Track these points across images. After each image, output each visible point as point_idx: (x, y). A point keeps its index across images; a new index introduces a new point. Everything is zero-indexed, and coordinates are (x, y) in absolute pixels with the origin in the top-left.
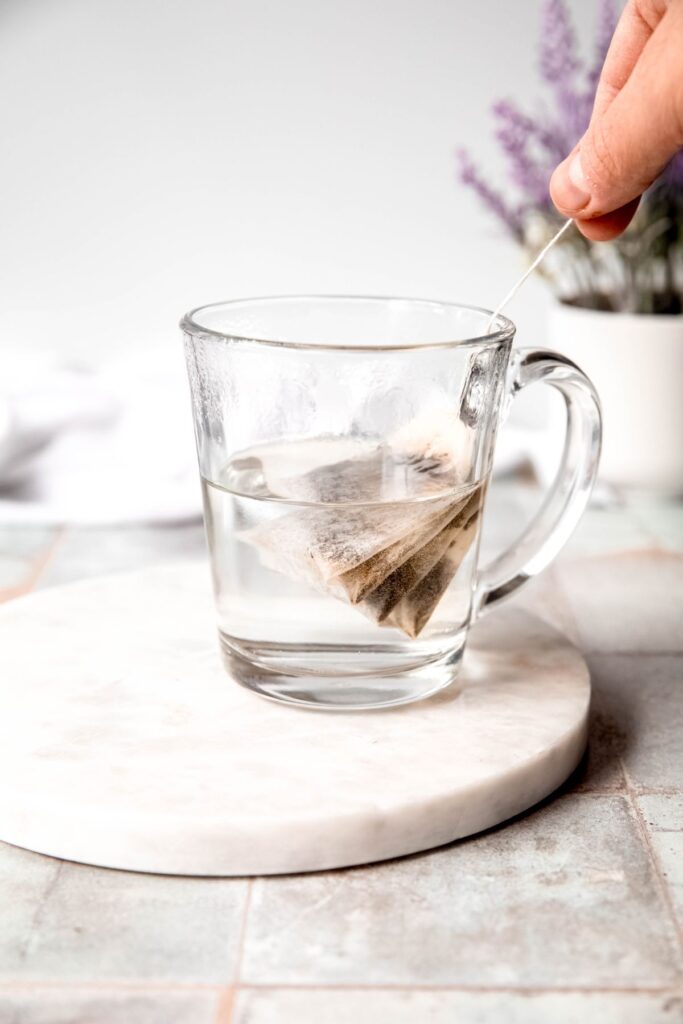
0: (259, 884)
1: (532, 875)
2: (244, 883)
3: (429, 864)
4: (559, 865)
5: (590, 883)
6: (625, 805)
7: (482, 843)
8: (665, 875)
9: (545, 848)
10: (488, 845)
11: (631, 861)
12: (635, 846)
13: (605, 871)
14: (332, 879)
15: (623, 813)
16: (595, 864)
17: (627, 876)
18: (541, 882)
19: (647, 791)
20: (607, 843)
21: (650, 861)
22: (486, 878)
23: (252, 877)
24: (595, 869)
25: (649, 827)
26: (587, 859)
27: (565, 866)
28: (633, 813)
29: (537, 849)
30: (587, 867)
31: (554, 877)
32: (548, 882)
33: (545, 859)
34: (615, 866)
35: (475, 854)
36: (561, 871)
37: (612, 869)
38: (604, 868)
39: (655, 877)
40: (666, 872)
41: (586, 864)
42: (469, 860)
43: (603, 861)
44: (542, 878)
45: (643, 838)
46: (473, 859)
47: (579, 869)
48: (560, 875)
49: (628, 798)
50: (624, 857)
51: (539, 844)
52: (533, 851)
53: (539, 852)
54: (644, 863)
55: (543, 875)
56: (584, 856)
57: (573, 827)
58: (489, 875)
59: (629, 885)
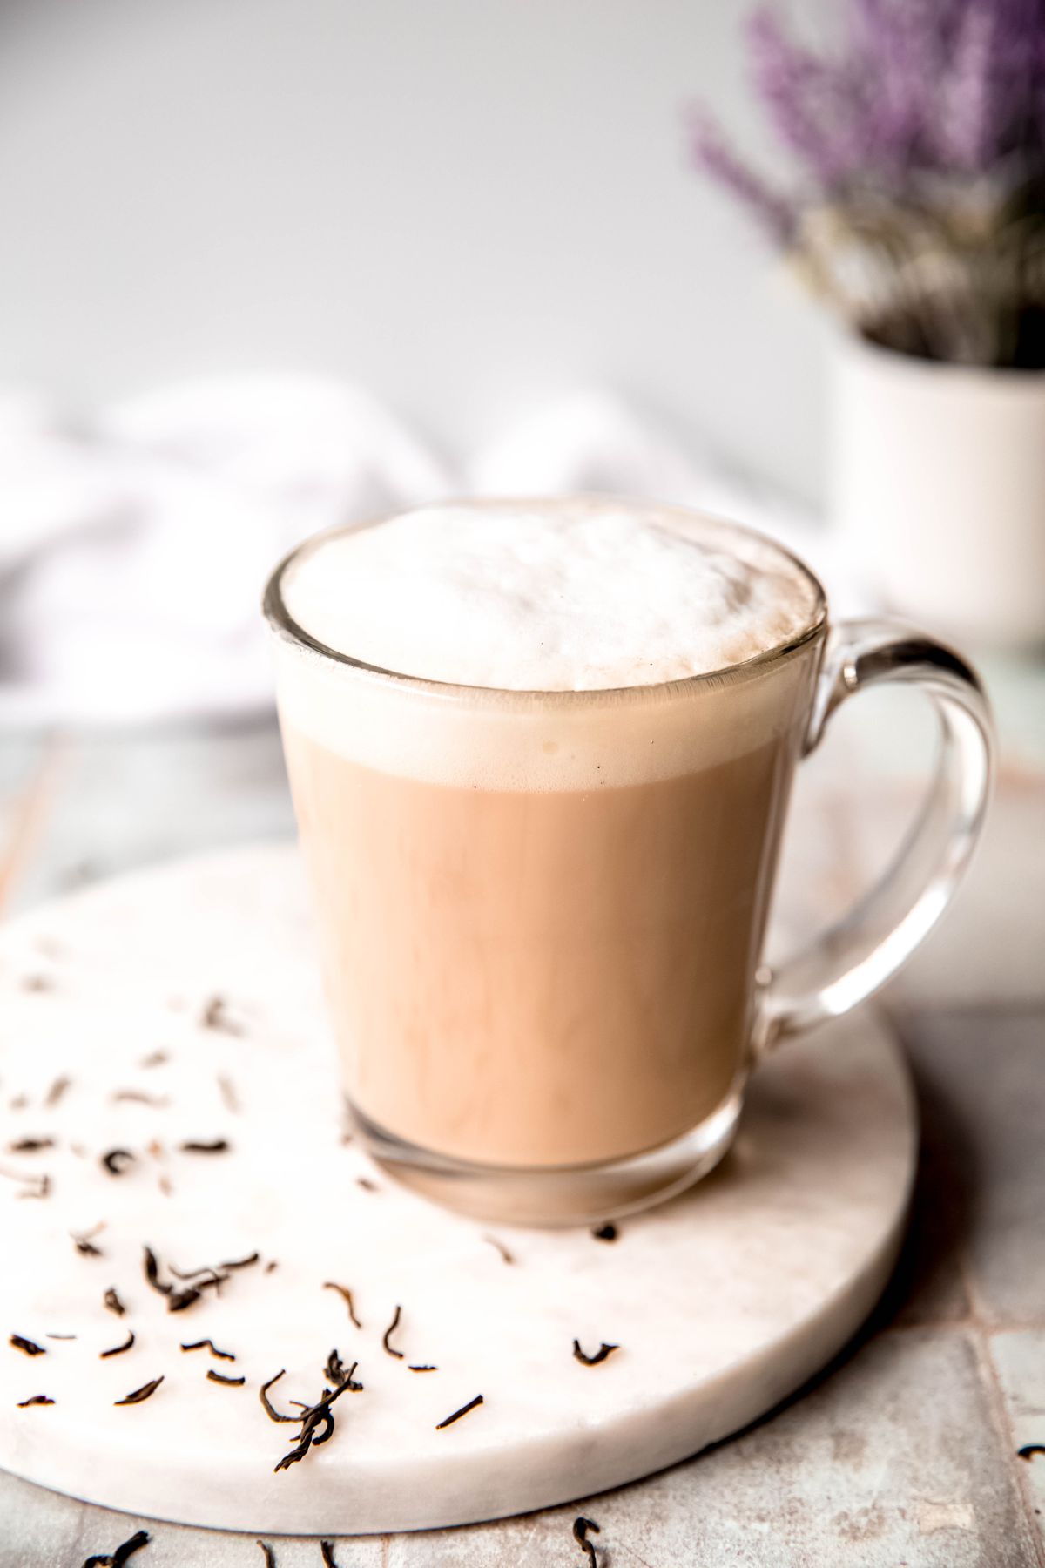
0: (399, 1548)
1: (828, 1516)
2: (376, 1546)
3: (665, 1496)
4: (870, 1493)
5: (920, 1533)
6: (971, 1356)
7: (748, 1445)
8: (1037, 1512)
9: (847, 1456)
10: (759, 1449)
11: (983, 1484)
12: (989, 1448)
13: (943, 1505)
14: (512, 1532)
15: (968, 1375)
16: (927, 1492)
17: (979, 1518)
18: (843, 1532)
19: (1006, 1321)
20: (944, 1441)
21: (1014, 1481)
22: (756, 1525)
23: (387, 1536)
24: (927, 1501)
25: (1010, 1405)
26: (915, 1480)
27: (881, 1495)
28: (984, 1372)
29: (836, 1456)
30: (915, 1499)
31: (863, 1521)
32: (854, 1533)
33: (848, 1480)
34: (959, 1493)
35: (737, 1470)
36: (874, 1507)
37: (953, 1501)
38: (939, 1499)
39: (1021, 1518)
40: (1040, 1507)
41: (913, 1491)
42: (728, 1485)
43: (940, 1483)
44: (845, 1524)
45: (1000, 1429)
46: (735, 1482)
47: (903, 1504)
48: (873, 1515)
49: (974, 1337)
50: (972, 1475)
51: (838, 1445)
52: (828, 1463)
53: (838, 1464)
54: (1002, 1486)
55: (845, 1516)
56: (909, 1473)
57: (890, 1408)
58: (761, 1519)
59: (982, 1538)
